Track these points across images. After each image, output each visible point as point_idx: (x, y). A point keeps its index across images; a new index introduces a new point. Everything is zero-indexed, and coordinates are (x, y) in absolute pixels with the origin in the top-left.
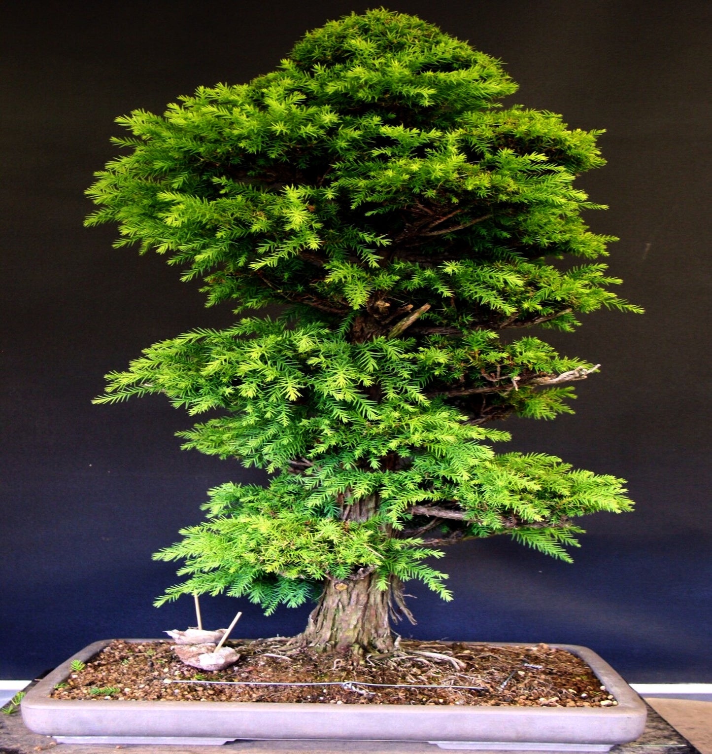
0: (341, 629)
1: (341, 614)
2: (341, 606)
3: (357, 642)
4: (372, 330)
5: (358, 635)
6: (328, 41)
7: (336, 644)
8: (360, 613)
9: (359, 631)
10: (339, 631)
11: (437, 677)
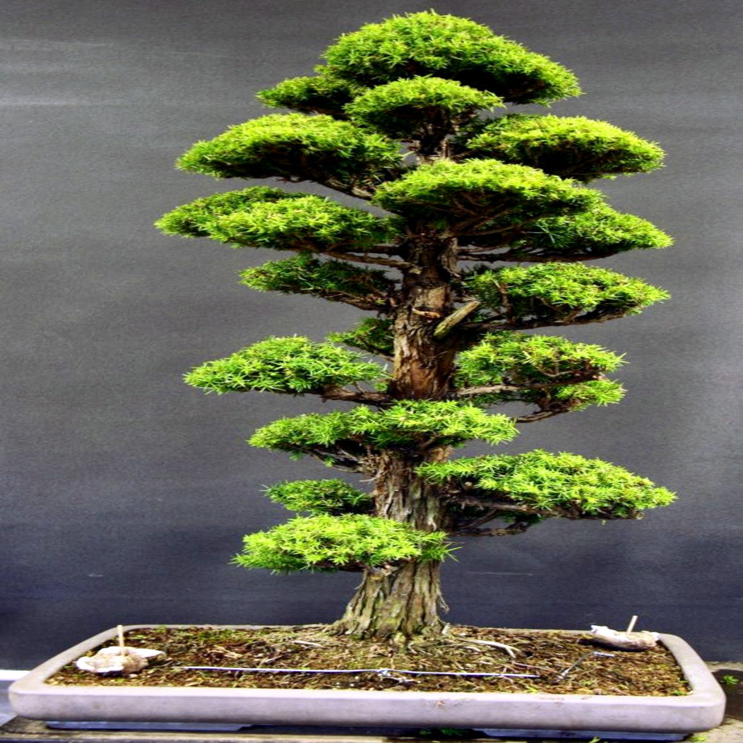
0: (382, 617)
1: (381, 601)
2: (382, 594)
3: (400, 629)
4: (416, 327)
5: (401, 622)
6: (363, 45)
7: (376, 631)
8: (404, 602)
9: (403, 620)
10: (379, 619)
11: (487, 665)
